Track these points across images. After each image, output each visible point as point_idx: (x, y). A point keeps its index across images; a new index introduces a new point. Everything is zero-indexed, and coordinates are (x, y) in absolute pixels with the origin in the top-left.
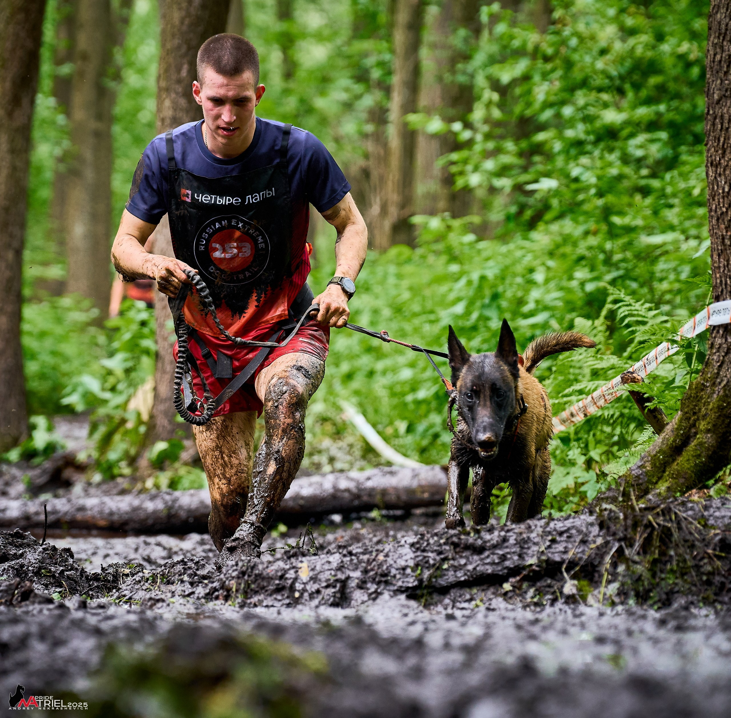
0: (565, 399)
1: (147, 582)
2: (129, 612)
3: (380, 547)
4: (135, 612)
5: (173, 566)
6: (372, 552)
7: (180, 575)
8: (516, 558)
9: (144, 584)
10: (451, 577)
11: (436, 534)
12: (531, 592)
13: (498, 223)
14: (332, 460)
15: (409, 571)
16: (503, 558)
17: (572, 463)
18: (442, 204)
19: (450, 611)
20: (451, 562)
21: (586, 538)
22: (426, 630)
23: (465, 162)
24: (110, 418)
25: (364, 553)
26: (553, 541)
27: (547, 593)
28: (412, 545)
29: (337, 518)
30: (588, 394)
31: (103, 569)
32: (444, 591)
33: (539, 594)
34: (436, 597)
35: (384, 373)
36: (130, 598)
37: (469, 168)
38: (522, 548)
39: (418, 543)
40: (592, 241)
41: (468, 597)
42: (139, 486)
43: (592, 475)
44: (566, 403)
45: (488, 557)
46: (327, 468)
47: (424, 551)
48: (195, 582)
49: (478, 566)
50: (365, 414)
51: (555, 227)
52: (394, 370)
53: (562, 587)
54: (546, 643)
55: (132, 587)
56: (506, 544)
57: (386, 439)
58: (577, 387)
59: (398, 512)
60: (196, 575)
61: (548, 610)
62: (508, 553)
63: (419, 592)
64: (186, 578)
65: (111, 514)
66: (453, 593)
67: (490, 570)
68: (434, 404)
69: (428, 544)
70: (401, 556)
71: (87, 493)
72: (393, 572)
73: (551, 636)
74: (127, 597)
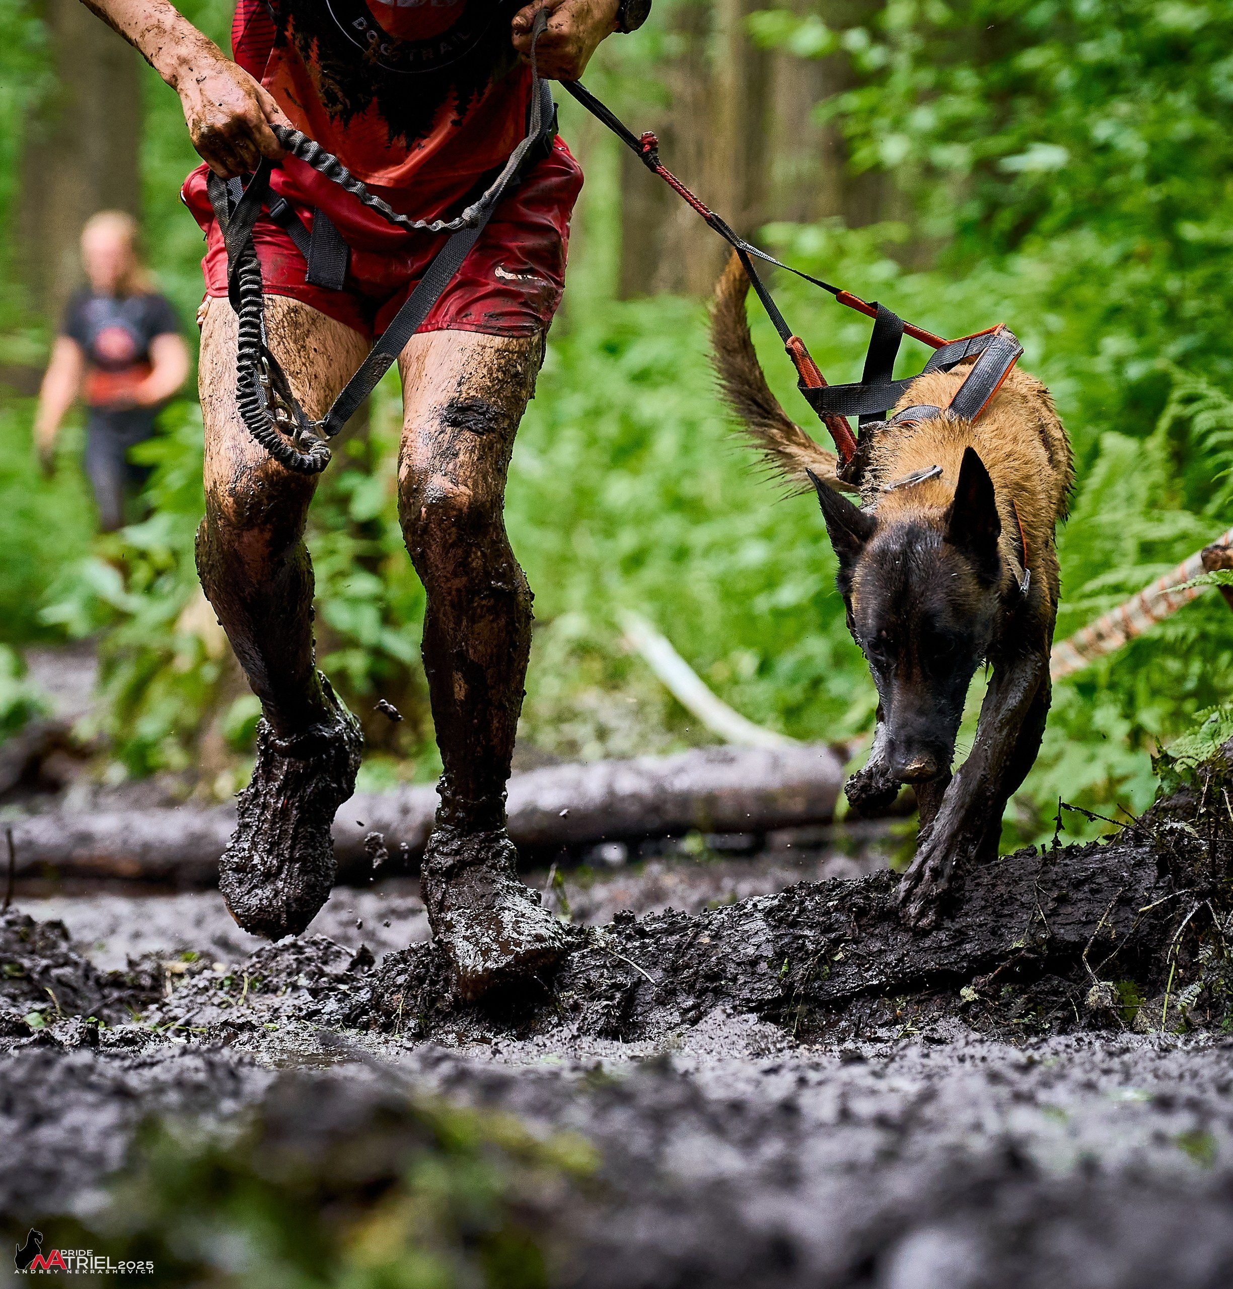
0: (1086, 604)
1: (221, 989)
2: (184, 1052)
4: (196, 1052)
5: (276, 956)
6: (686, 928)
7: (290, 974)
8: (985, 936)
9: (215, 994)
10: (850, 978)
11: (818, 890)
12: (1018, 1004)
13: (942, 241)
14: (602, 734)
15: (763, 966)
16: (960, 936)
17: (1103, 737)
18: (825, 199)
19: (849, 1045)
20: (852, 947)
21: (1130, 895)
22: (802, 1082)
23: (873, 112)
24: (141, 650)
25: (669, 932)
26: (1062, 900)
27: (1052, 1005)
28: (769, 913)
29: (613, 853)
30: (1134, 590)
31: (131, 964)
32: (841, 1005)
33: (1034, 1008)
34: (819, 1019)
35: (709, 550)
36: (188, 1023)
37: (883, 122)
38: (998, 915)
39: (780, 908)
40: (1139, 275)
41: (888, 1015)
42: (201, 789)
43: (1142, 761)
44: (1087, 611)
46: (591, 749)
47: (794, 924)
48: (322, 989)
50: (669, 635)
51: (1061, 247)
52: (730, 545)
53: (1084, 994)
54: (1049, 1109)
55: (191, 1001)
57: (716, 689)
58: (1110, 578)
59: (741, 841)
60: (322, 974)
61: (1054, 1041)
62: (969, 926)
63: (783, 1008)
64: (303, 981)
65: (147, 847)
66: (856, 1008)
67: (932, 961)
68: (812, 615)
69: (803, 911)
70: (746, 938)
71: (95, 806)
72: (731, 969)
73: (1061, 1094)
74: (181, 1021)
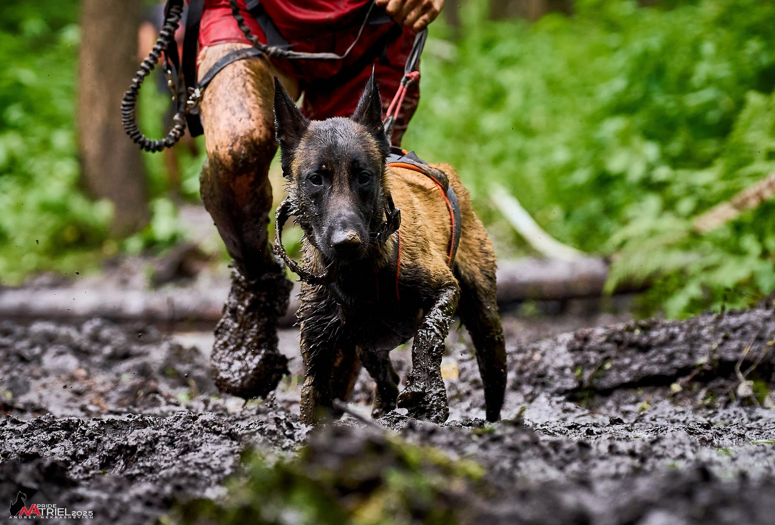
3: (535, 346)
6: (527, 350)
8: (685, 356)
10: (614, 378)
12: (702, 393)
15: (568, 371)
16: (671, 357)
19: (614, 414)
20: (615, 362)
21: (762, 335)
25: (518, 352)
26: (727, 338)
27: (719, 395)
32: (607, 393)
33: (711, 395)
34: (598, 399)
38: (692, 346)
41: (633, 398)
45: (654, 356)
49: (644, 365)
53: (737, 388)
54: (719, 448)
56: (674, 342)
61: (722, 412)
62: (678, 351)
63: (579, 394)
66: (617, 395)
67: (656, 370)
70: (558, 355)
72: (551, 372)
73: (726, 440)
